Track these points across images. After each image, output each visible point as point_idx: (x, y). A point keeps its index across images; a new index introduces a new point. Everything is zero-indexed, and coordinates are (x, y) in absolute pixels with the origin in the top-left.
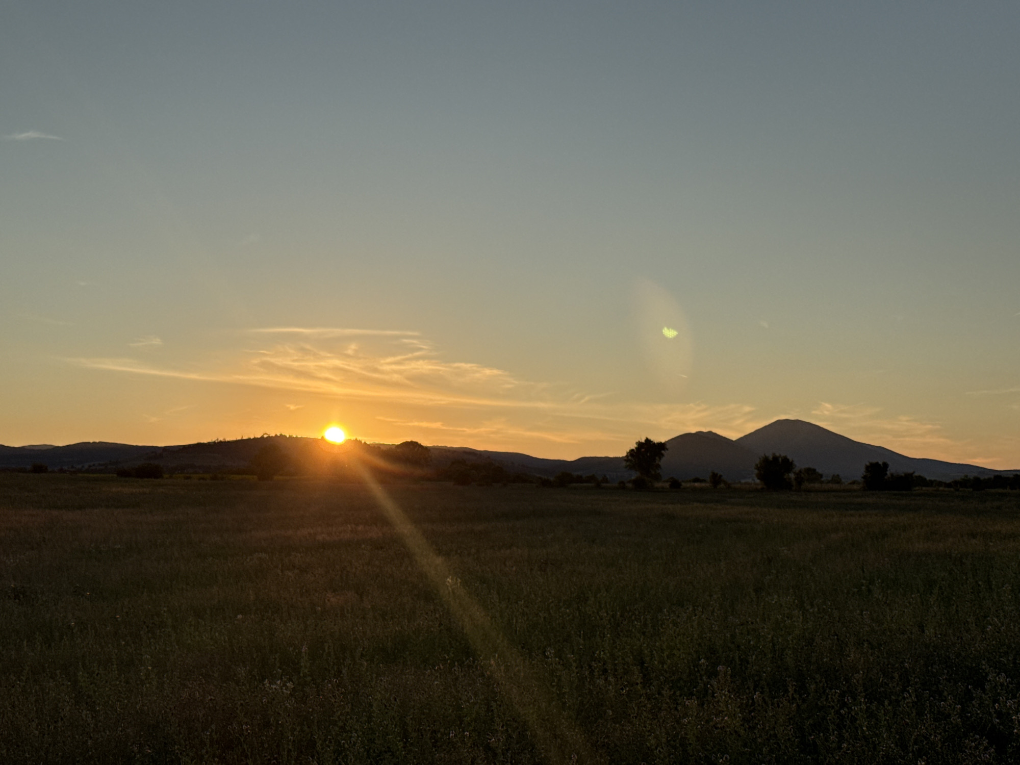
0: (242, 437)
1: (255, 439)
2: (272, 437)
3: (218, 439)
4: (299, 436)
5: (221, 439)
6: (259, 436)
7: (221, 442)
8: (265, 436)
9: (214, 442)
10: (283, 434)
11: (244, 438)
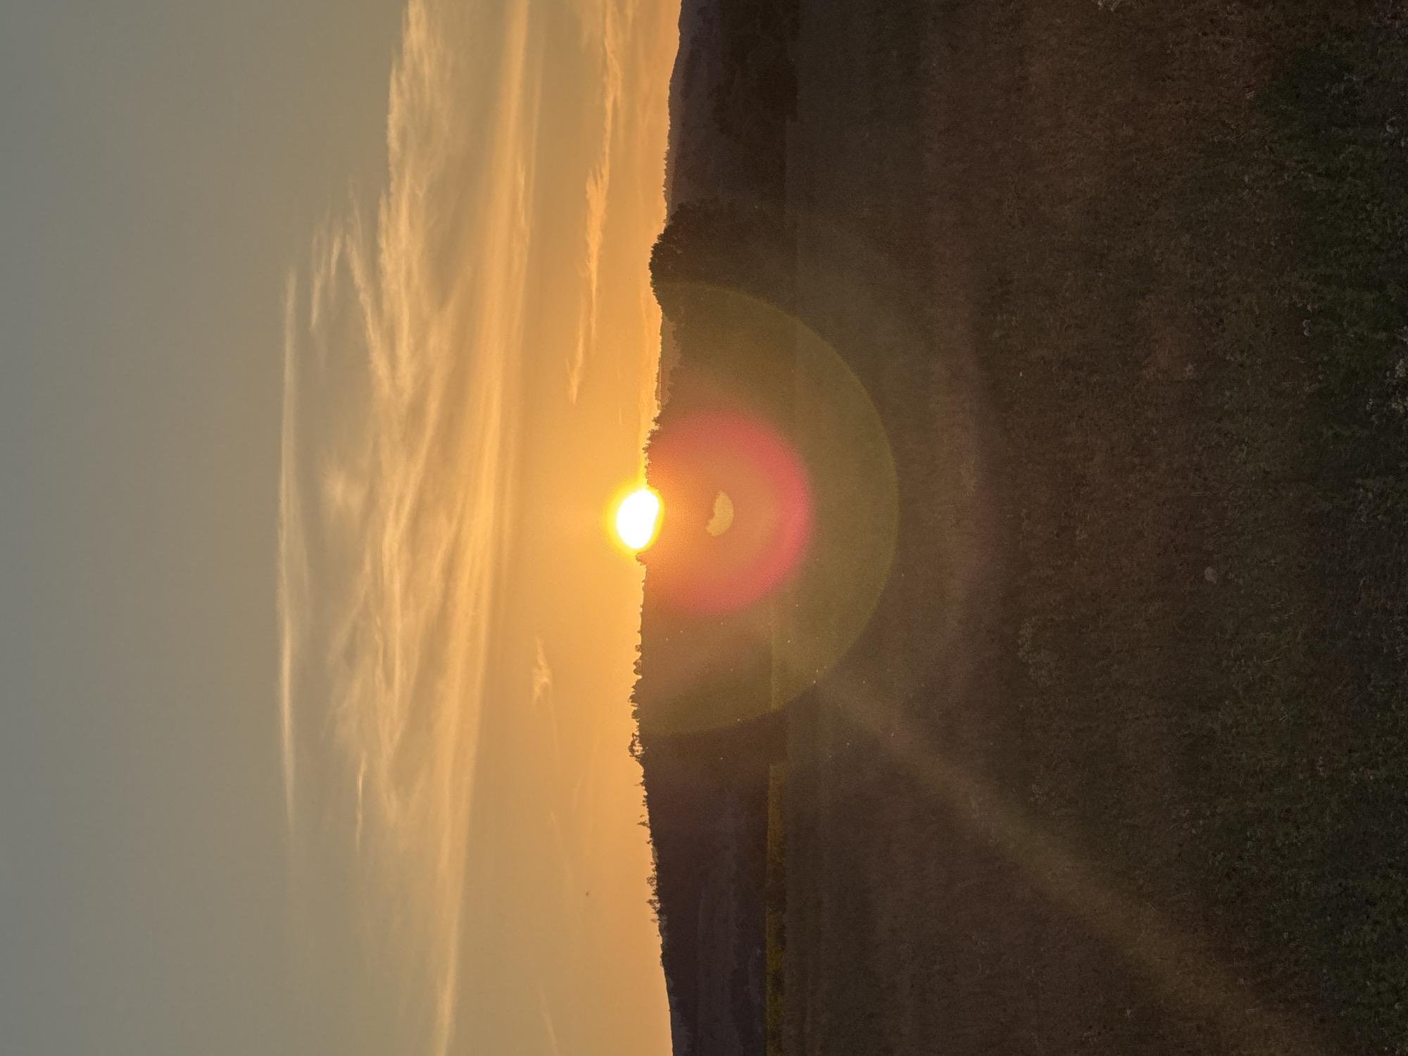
0: (643, 824)
1: (649, 783)
2: (640, 728)
3: (650, 902)
4: (638, 640)
5: (649, 891)
6: (641, 770)
7: (658, 892)
8: (639, 749)
9: (660, 912)
10: (631, 692)
11: (646, 818)
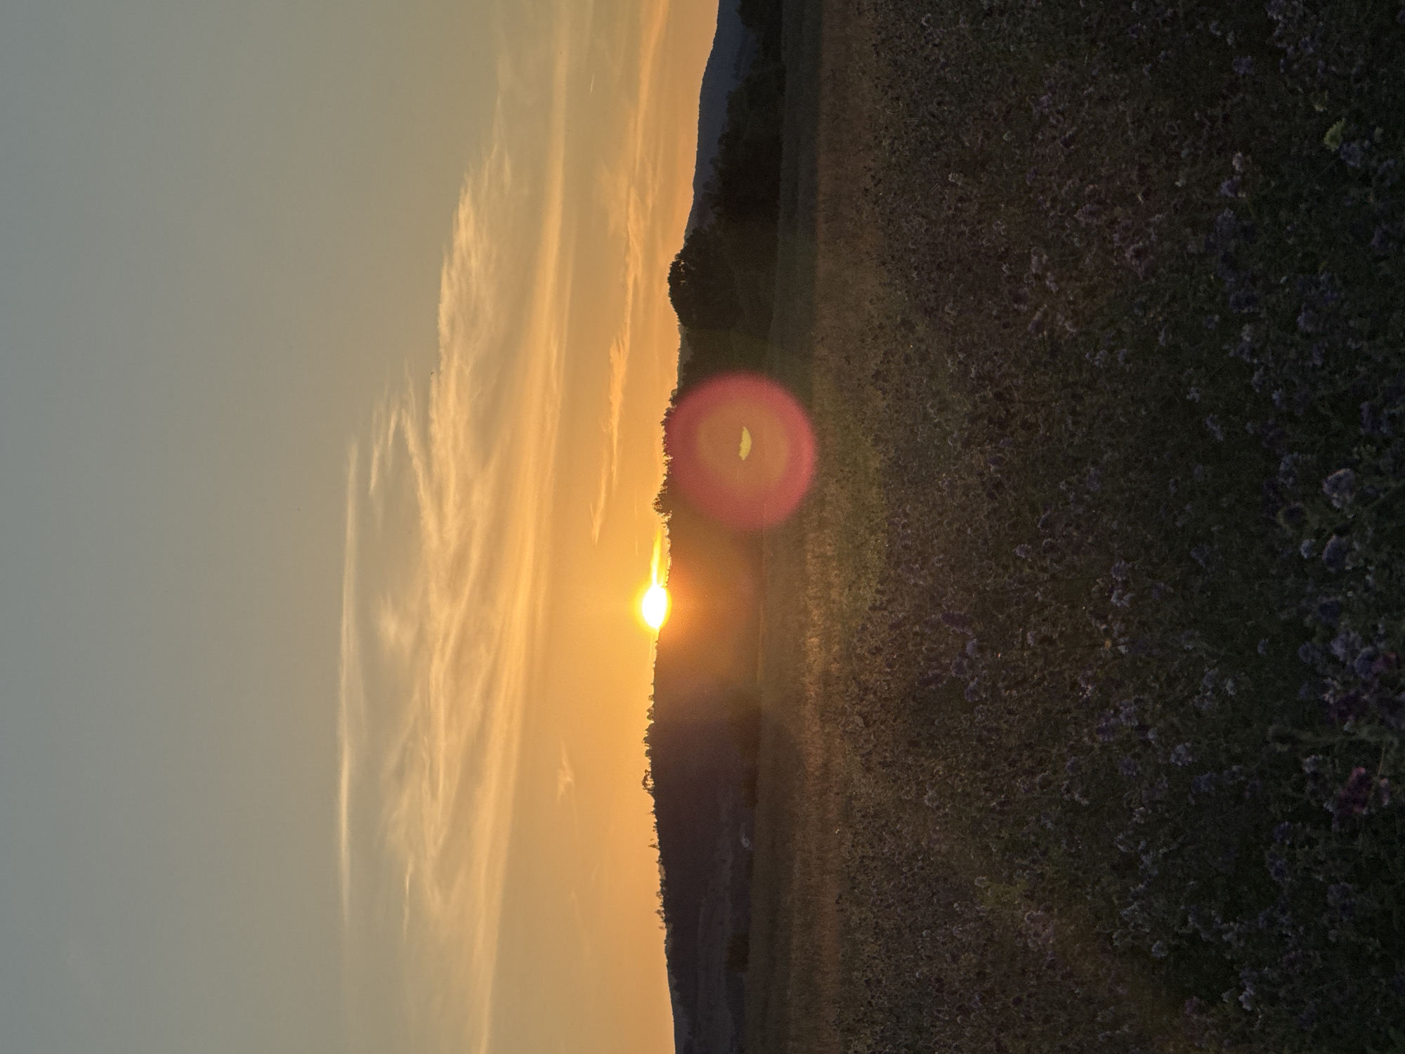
1: (658, 812)
2: (653, 765)
4: (652, 691)
6: (652, 801)
8: (650, 782)
9: (666, 921)
